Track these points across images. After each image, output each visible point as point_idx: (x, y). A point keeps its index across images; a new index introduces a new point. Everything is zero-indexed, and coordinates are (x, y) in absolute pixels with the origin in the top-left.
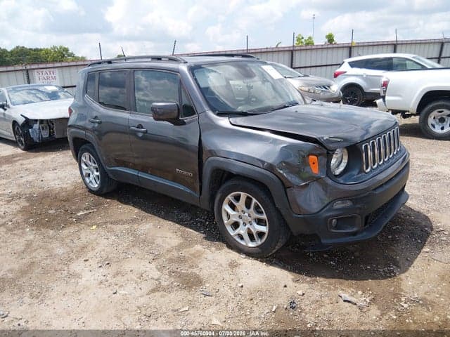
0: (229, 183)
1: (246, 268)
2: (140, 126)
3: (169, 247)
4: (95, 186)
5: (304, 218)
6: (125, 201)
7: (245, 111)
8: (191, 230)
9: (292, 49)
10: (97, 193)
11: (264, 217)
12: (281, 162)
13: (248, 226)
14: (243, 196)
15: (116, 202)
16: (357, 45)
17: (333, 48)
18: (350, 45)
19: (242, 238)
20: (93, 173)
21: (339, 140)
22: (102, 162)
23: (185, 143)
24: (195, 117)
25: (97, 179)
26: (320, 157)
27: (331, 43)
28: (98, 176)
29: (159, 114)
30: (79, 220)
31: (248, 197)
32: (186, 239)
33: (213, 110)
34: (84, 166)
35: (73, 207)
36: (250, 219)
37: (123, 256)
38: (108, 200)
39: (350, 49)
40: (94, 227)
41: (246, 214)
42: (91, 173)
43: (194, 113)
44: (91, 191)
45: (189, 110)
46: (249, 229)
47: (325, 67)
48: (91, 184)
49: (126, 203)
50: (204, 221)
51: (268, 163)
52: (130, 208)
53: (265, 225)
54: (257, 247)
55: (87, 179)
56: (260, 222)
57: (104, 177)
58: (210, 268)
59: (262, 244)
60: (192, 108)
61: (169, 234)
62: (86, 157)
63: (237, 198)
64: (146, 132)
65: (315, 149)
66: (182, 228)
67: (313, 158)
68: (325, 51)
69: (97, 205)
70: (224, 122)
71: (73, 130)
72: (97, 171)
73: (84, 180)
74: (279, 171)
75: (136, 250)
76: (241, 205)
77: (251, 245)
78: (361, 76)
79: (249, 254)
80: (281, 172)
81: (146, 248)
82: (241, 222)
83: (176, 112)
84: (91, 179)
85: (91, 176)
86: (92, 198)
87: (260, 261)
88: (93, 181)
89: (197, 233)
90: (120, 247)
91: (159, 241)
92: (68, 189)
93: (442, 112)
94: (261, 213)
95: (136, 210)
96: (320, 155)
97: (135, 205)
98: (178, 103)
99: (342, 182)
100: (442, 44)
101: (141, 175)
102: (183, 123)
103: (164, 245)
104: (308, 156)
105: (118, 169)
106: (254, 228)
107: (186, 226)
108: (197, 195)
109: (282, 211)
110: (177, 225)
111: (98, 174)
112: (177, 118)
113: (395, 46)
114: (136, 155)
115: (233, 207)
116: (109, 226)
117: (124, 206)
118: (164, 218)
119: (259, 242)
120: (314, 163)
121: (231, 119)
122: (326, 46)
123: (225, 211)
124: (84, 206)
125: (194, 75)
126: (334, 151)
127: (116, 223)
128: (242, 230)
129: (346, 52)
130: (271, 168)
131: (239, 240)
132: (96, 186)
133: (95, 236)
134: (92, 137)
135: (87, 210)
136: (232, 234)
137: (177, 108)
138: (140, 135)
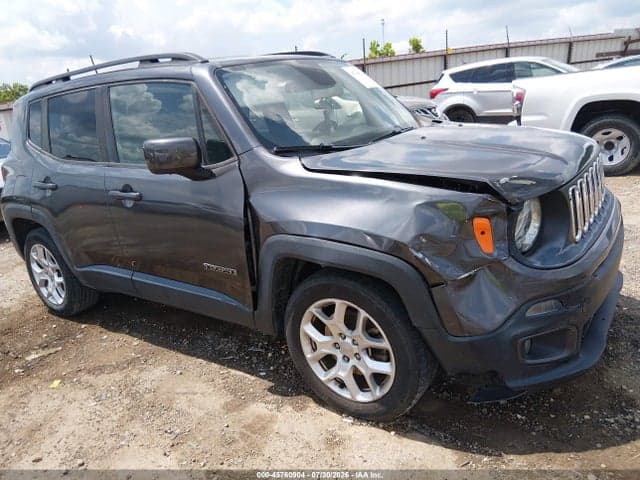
0: (310, 284)
1: (359, 447)
2: (127, 188)
3: (201, 413)
4: (58, 300)
5: (471, 344)
6: (113, 324)
7: (326, 144)
8: (241, 373)
9: (362, 62)
10: (63, 313)
11: (385, 344)
12: (417, 237)
13: (353, 361)
14: (341, 306)
15: (96, 330)
16: (454, 52)
17: (421, 58)
18: (445, 53)
19: (342, 385)
20: (52, 280)
21: (529, 182)
22: (66, 259)
23: (217, 212)
24: (232, 162)
25: (60, 289)
26: (494, 220)
27: (417, 51)
28: (61, 285)
29: (159, 162)
30: (28, 369)
31: (349, 308)
32: (233, 392)
33: (268, 146)
34: (36, 268)
35: (20, 345)
36: (356, 349)
37: (111, 442)
38: (83, 326)
39: (445, 58)
40: (56, 383)
41: (348, 340)
42: (49, 280)
43: (229, 155)
44: (52, 311)
45: (220, 151)
46: (355, 368)
47: (411, 87)
48: (50, 299)
49: (116, 329)
50: (263, 351)
51: (390, 240)
52: (123, 338)
53: (388, 360)
54: (374, 402)
55: (44, 291)
56: (376, 354)
57: (72, 285)
58: (287, 455)
59: (383, 397)
60: (224, 146)
61: (200, 387)
62: (37, 252)
63: (329, 310)
64: (140, 198)
65: (485, 204)
66: (225, 371)
67: (481, 223)
68: (410, 64)
69: (63, 337)
70: (292, 167)
71: (10, 205)
72: (59, 276)
73: (39, 292)
74: (415, 254)
75: (136, 427)
76: (336, 322)
77: (363, 397)
78: (470, 93)
79: (360, 415)
80: (420, 256)
81: (158, 422)
82: (339, 357)
83: (195, 154)
84: (50, 289)
85: (50, 283)
86: (55, 324)
87: (384, 428)
88: (55, 293)
89: (253, 378)
90: (105, 422)
91: (181, 403)
92: (13, 310)
93: (609, 133)
94: (377, 336)
95: (136, 342)
96: (494, 215)
97: (133, 331)
98: (197, 138)
99: (538, 264)
100: (570, 45)
101: (139, 278)
102: (211, 175)
103: (190, 411)
104: (472, 218)
105: (95, 269)
106: (367, 367)
107: (231, 364)
108: (249, 310)
109: (424, 331)
110: (215, 366)
111: (61, 280)
112: (197, 166)
113: (507, 50)
114: (131, 242)
115: (320, 327)
116: (85, 377)
117: (112, 334)
118: (188, 353)
119: (378, 393)
120: (483, 233)
121: (304, 161)
122: (410, 57)
123: (306, 335)
124: (39, 341)
125: (223, 84)
126: (520, 205)
127: (98, 370)
128: (342, 371)
129: (440, 62)
130: (396, 248)
131: (336, 388)
132: (60, 301)
133: (57, 402)
134: (42, 215)
135: (44, 348)
136: (323, 379)
137: (195, 147)
138: (129, 204)
